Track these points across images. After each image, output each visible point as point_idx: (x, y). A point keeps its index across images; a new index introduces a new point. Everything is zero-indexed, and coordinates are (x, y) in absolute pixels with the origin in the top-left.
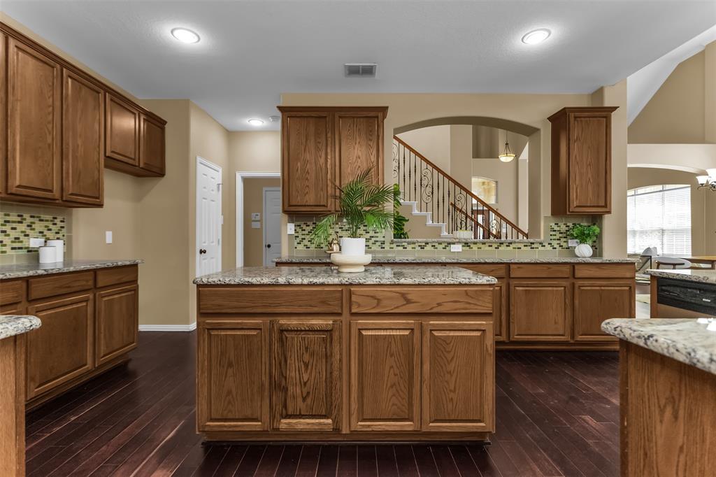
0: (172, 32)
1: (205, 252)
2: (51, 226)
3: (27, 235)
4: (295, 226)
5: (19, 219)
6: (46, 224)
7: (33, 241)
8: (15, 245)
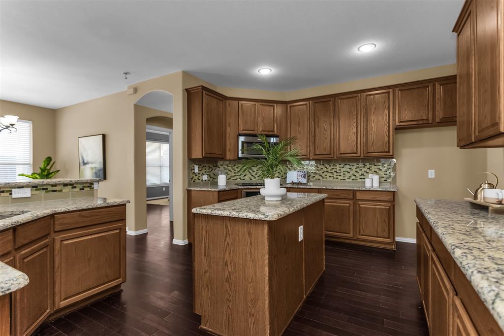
0: (358, 49)
2: (381, 168)
3: (368, 173)
5: (364, 166)
6: (378, 167)
7: (370, 175)
8: (361, 177)
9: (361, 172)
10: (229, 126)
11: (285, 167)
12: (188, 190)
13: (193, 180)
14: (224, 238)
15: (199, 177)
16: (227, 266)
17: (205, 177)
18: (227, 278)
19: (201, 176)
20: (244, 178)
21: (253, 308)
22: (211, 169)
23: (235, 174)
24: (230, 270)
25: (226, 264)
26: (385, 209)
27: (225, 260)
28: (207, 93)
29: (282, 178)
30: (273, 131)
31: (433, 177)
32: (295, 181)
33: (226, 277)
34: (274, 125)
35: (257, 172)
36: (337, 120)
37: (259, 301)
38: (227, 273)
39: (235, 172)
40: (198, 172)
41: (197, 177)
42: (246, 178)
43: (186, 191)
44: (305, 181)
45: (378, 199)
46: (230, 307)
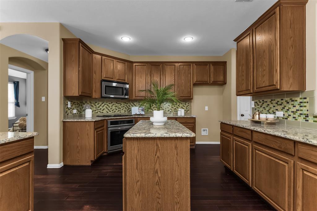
1: (243, 115)
2: (185, 105)
4: (255, 102)
5: (176, 104)
6: (183, 105)
7: (179, 109)
8: (175, 110)
9: (175, 108)
10: (95, 73)
11: (129, 104)
12: (63, 122)
13: (67, 113)
14: (155, 153)
15: (71, 111)
16: (157, 173)
17: (75, 111)
18: (158, 182)
19: (72, 110)
20: (103, 112)
21: (178, 198)
22: (79, 105)
23: (96, 109)
24: (160, 175)
25: (157, 172)
26: (192, 127)
27: (156, 169)
28: (82, 45)
29: (127, 111)
30: (125, 80)
31: (207, 110)
32: (138, 113)
33: (156, 181)
34: (125, 76)
35: (112, 107)
36: (164, 77)
37: (183, 192)
38: (157, 178)
39: (96, 107)
40: (70, 107)
41: (70, 111)
42: (104, 111)
43: (62, 122)
44: (143, 113)
45: (188, 122)
46: (160, 202)
